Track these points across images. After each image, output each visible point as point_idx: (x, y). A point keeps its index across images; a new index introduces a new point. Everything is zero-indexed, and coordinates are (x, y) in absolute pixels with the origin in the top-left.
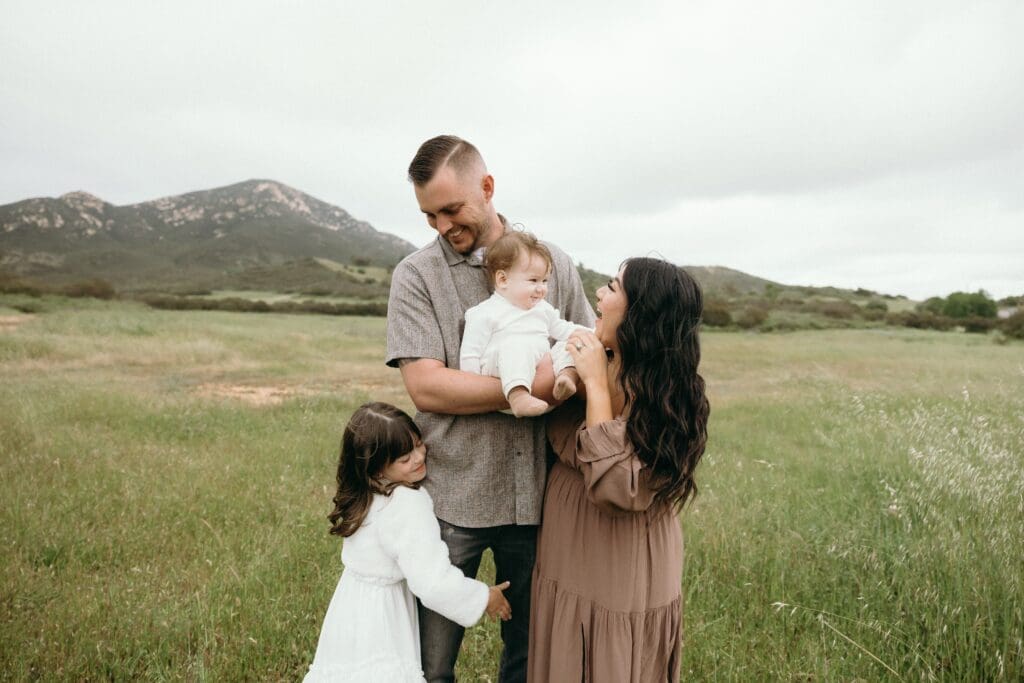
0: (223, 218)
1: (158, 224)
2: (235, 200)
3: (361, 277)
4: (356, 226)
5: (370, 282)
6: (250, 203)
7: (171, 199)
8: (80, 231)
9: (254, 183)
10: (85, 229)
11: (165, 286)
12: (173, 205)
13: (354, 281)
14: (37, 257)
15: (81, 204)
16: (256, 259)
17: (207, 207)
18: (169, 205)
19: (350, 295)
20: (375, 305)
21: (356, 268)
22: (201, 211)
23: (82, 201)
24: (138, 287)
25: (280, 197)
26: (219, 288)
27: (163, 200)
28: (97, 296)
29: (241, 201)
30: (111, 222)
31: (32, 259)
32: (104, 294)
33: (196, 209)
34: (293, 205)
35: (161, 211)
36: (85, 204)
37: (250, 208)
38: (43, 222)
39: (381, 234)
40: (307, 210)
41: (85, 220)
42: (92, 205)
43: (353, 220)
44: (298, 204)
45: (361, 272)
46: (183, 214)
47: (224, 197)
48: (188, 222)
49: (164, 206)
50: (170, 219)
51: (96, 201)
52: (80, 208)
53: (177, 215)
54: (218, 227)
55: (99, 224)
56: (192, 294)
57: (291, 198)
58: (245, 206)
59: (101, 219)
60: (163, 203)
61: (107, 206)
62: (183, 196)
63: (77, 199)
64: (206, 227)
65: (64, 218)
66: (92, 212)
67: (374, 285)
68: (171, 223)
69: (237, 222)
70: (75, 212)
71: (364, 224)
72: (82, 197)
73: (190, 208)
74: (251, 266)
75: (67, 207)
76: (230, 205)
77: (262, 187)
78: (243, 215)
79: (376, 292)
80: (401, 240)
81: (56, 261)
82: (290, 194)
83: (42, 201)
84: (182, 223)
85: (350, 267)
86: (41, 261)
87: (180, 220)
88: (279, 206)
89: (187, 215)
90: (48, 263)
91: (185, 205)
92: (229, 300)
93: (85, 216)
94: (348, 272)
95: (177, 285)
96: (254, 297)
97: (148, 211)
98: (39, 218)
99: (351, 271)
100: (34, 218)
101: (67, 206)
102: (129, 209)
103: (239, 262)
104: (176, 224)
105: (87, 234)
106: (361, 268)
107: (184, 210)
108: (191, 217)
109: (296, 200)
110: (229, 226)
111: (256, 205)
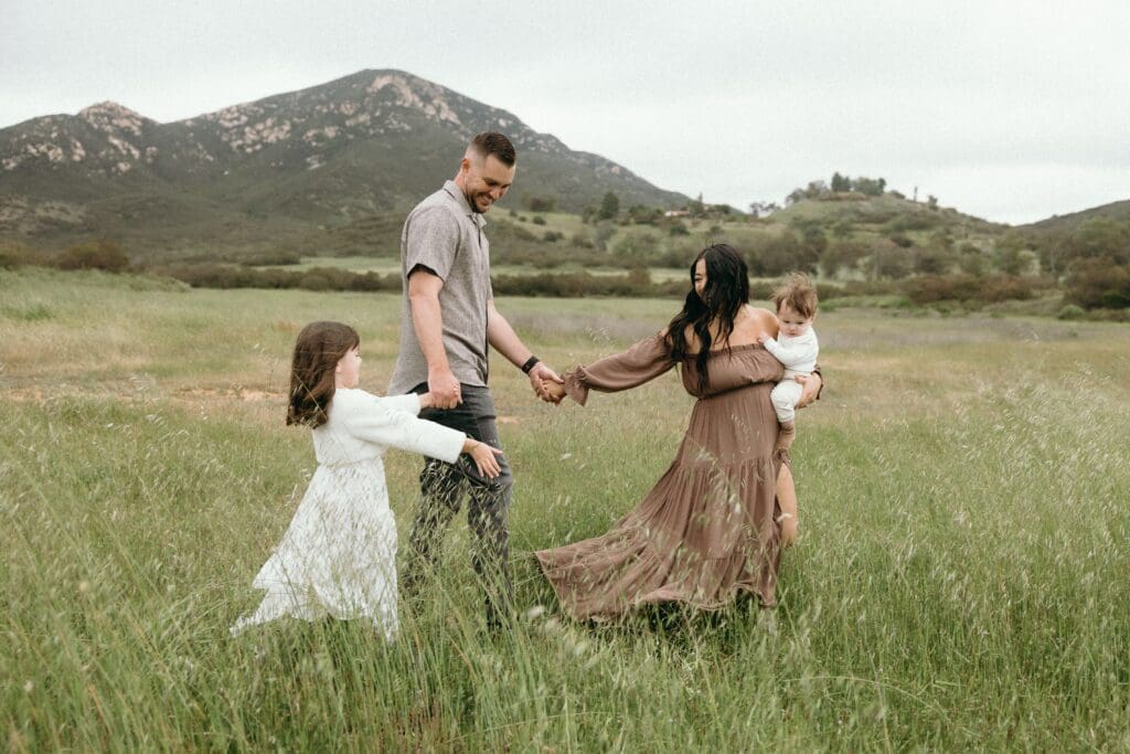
0: (319, 138)
1: (222, 151)
2: (338, 106)
3: (538, 231)
4: (533, 144)
5: (552, 238)
6: (362, 110)
7: (240, 110)
8: (108, 165)
9: (368, 76)
10: (115, 163)
11: (229, 250)
12: (244, 119)
13: (527, 237)
14: (46, 210)
15: (110, 123)
16: (371, 204)
17: (295, 119)
18: (238, 119)
19: (518, 262)
20: (551, 277)
21: (530, 216)
22: (287, 127)
23: (111, 118)
24: (190, 252)
25: (409, 98)
26: (312, 254)
27: (228, 110)
28: (101, 267)
29: (347, 109)
30: (152, 149)
31: (40, 212)
32: (112, 264)
33: (279, 123)
34: (430, 111)
35: (227, 130)
36: (115, 122)
37: (363, 118)
38: (56, 154)
39: (577, 154)
40: (453, 117)
41: (115, 147)
42: (124, 123)
43: (530, 133)
44: (439, 109)
45: (539, 222)
46: (258, 132)
47: (322, 103)
48: (266, 146)
49: (231, 120)
50: (240, 142)
51: (131, 116)
52: (108, 128)
53: (250, 136)
54: (315, 151)
55: (136, 153)
56: (267, 263)
57: (427, 99)
58: (355, 115)
59: (137, 147)
60: (229, 116)
61: (147, 124)
62: (258, 104)
63: (103, 115)
64: (295, 152)
65: (85, 147)
66: (125, 134)
67: (560, 243)
68: (241, 147)
69: (341, 143)
70: (102, 135)
71: (549, 137)
72: (110, 112)
73: (269, 122)
74: (363, 215)
75: (91, 129)
76: (330, 113)
77: (380, 83)
78: (353, 130)
79: (560, 256)
80: (611, 165)
81: (75, 215)
82: (425, 91)
83: (54, 119)
84: (258, 147)
85: (521, 214)
86: (53, 214)
87: (254, 143)
88: (408, 112)
89: (265, 134)
90: (64, 218)
91: (263, 119)
92: (316, 271)
93: (116, 142)
94: (517, 223)
95: (248, 248)
96: (359, 266)
97: (206, 129)
98: (49, 148)
99: (523, 219)
100: (43, 148)
101: (89, 127)
102: (178, 127)
103: (344, 210)
104: (249, 150)
105: (118, 170)
106: (541, 215)
107: (260, 127)
108: (272, 138)
109: (436, 102)
110: (329, 151)
111: (372, 113)
